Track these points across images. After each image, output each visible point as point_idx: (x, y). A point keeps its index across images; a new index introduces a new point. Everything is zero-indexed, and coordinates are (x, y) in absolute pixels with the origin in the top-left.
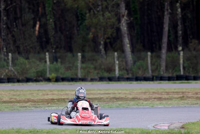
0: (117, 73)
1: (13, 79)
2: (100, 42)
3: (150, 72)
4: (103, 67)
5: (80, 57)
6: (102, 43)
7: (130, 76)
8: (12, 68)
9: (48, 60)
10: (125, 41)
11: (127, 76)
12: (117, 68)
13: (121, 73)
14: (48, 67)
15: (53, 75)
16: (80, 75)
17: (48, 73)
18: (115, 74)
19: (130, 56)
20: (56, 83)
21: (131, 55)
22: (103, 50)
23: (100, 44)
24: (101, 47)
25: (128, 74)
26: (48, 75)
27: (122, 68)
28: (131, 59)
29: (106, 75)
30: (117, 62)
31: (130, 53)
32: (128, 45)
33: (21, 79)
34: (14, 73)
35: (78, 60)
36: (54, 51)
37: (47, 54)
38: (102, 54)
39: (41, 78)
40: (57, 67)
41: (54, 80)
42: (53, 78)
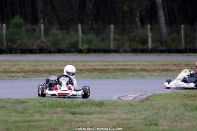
0: (150, 45)
1: (45, 49)
2: (136, 15)
3: (183, 44)
4: (137, 39)
5: (113, 29)
6: (138, 15)
7: (164, 48)
8: (44, 40)
9: (80, 31)
10: (159, 13)
11: (161, 49)
12: (150, 40)
13: (155, 45)
14: (80, 38)
15: (86, 47)
16: (112, 47)
17: (80, 44)
18: (148, 46)
19: (165, 28)
20: (88, 54)
21: (167, 27)
22: (139, 22)
23: (136, 16)
24: (137, 19)
25: (162, 46)
26: (80, 47)
27: (157, 40)
28: (166, 31)
29: (140, 47)
30: (150, 34)
31: (165, 25)
32: (163, 18)
33: (52, 49)
34: (46, 44)
35: (110, 32)
36: (90, 23)
37: (80, 25)
38: (138, 26)
39: (73, 50)
40: (89, 38)
41: (86, 51)
42: (85, 50)
